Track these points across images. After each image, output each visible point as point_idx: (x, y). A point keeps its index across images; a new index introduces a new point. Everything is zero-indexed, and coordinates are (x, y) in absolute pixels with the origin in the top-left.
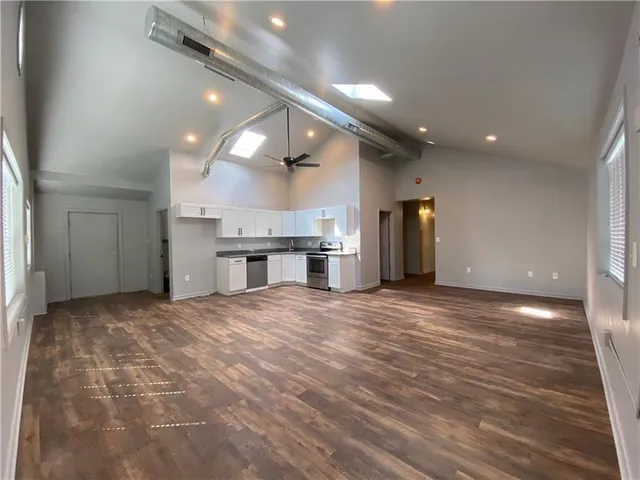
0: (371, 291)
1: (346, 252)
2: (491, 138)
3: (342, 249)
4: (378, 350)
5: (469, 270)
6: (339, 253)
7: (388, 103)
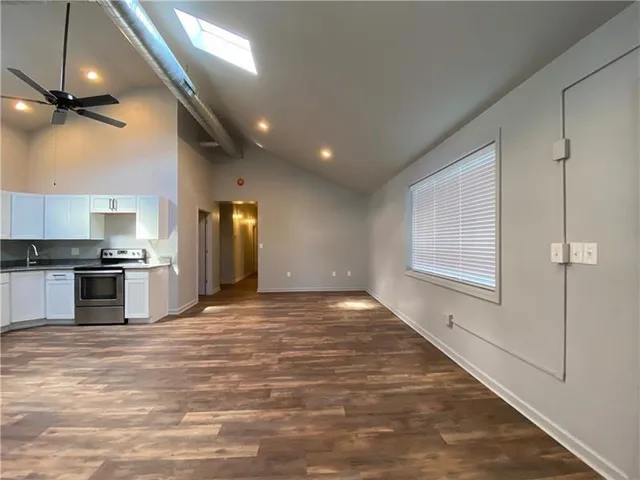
0: (194, 312)
1: (153, 262)
2: (326, 154)
3: (145, 259)
4: (274, 395)
5: (289, 274)
6: (142, 264)
7: (253, 76)
